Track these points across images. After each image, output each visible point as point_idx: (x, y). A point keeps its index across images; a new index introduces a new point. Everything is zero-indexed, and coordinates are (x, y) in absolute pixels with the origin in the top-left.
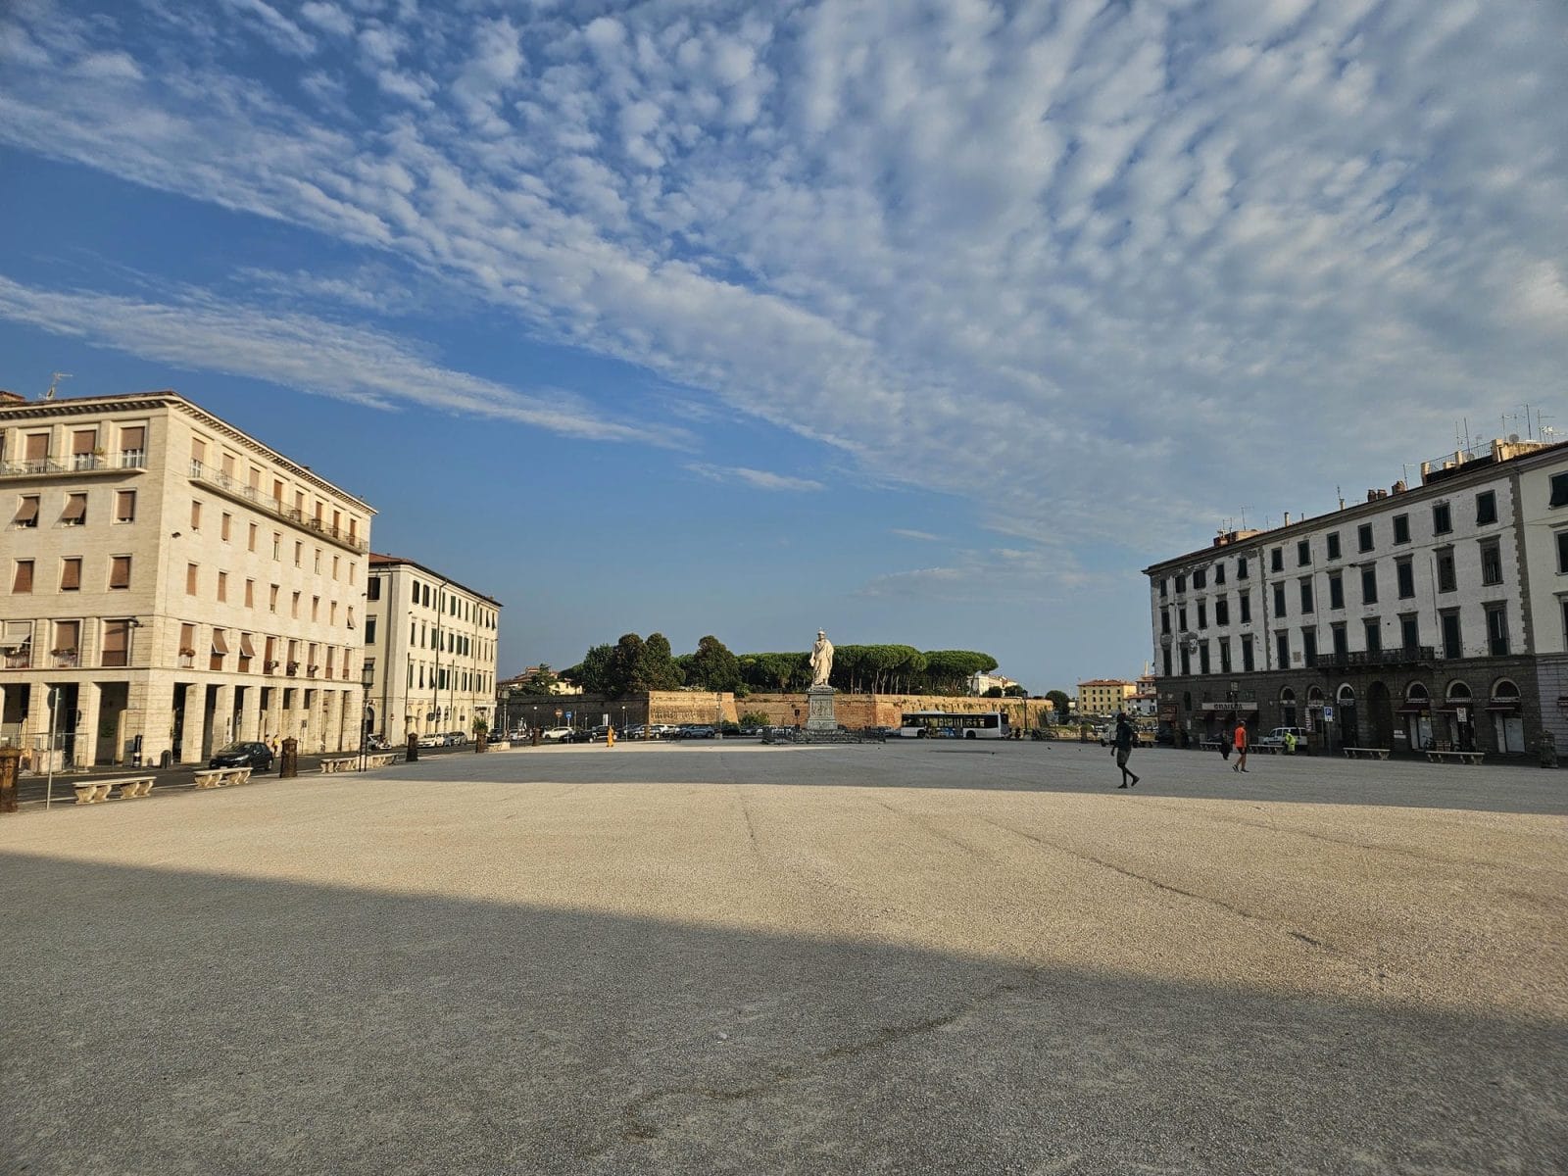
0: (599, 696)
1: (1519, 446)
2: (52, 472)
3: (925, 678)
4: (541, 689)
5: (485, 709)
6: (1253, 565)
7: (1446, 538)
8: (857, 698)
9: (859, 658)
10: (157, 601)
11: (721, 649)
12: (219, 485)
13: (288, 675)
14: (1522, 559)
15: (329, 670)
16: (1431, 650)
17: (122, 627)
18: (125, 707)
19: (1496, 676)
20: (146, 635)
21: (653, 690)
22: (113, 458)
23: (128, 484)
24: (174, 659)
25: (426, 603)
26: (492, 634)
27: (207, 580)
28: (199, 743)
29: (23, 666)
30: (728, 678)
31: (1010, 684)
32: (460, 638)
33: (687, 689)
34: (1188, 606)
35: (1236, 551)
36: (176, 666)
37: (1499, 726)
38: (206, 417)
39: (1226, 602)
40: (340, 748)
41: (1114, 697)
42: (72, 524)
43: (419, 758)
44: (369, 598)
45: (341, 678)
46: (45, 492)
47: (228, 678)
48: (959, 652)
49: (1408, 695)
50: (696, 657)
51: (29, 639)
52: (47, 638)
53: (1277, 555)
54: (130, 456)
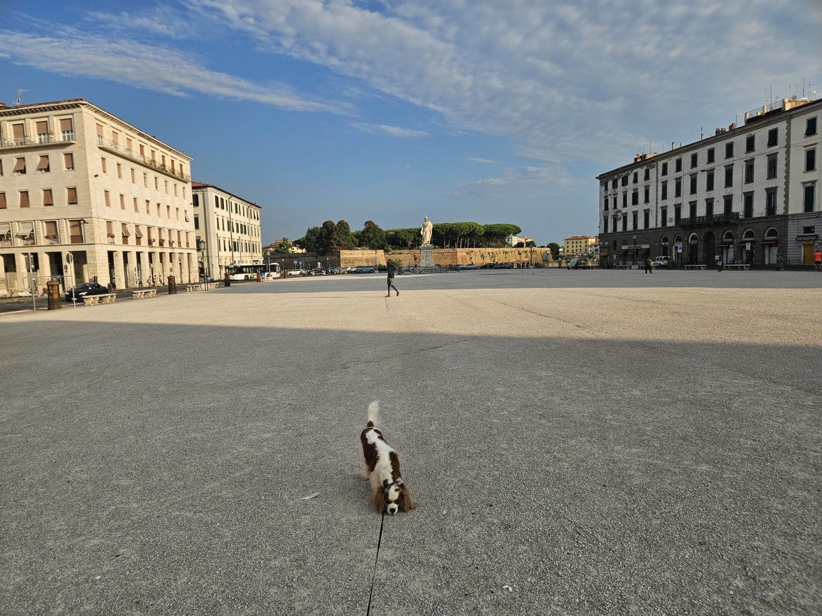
0: (314, 253)
1: (796, 102)
2: (28, 144)
3: (483, 239)
4: (284, 251)
5: (257, 261)
6: (652, 172)
7: (751, 154)
8: (447, 250)
9: (448, 230)
10: (93, 210)
11: (376, 227)
12: (113, 148)
13: (160, 246)
14: (787, 165)
15: (179, 243)
16: (737, 214)
17: (78, 223)
18: (86, 263)
19: (768, 226)
20: (90, 227)
21: (342, 250)
22: (58, 137)
23: (68, 150)
24: (105, 239)
25: (223, 208)
26: (258, 223)
27: (114, 198)
28: (123, 280)
29: (32, 244)
30: (381, 242)
31: (528, 240)
32: (241, 225)
33: (359, 248)
34: (618, 195)
35: (644, 165)
36: (107, 242)
37: (766, 251)
38: (101, 112)
39: (637, 193)
40: (190, 282)
41: (583, 245)
42: (43, 171)
43: (231, 285)
44: (194, 205)
45: (186, 247)
46: (27, 155)
47: (132, 248)
48: (501, 225)
49: (724, 238)
50: (363, 232)
51: (33, 231)
52: (41, 230)
53: (665, 166)
54: (66, 134)
